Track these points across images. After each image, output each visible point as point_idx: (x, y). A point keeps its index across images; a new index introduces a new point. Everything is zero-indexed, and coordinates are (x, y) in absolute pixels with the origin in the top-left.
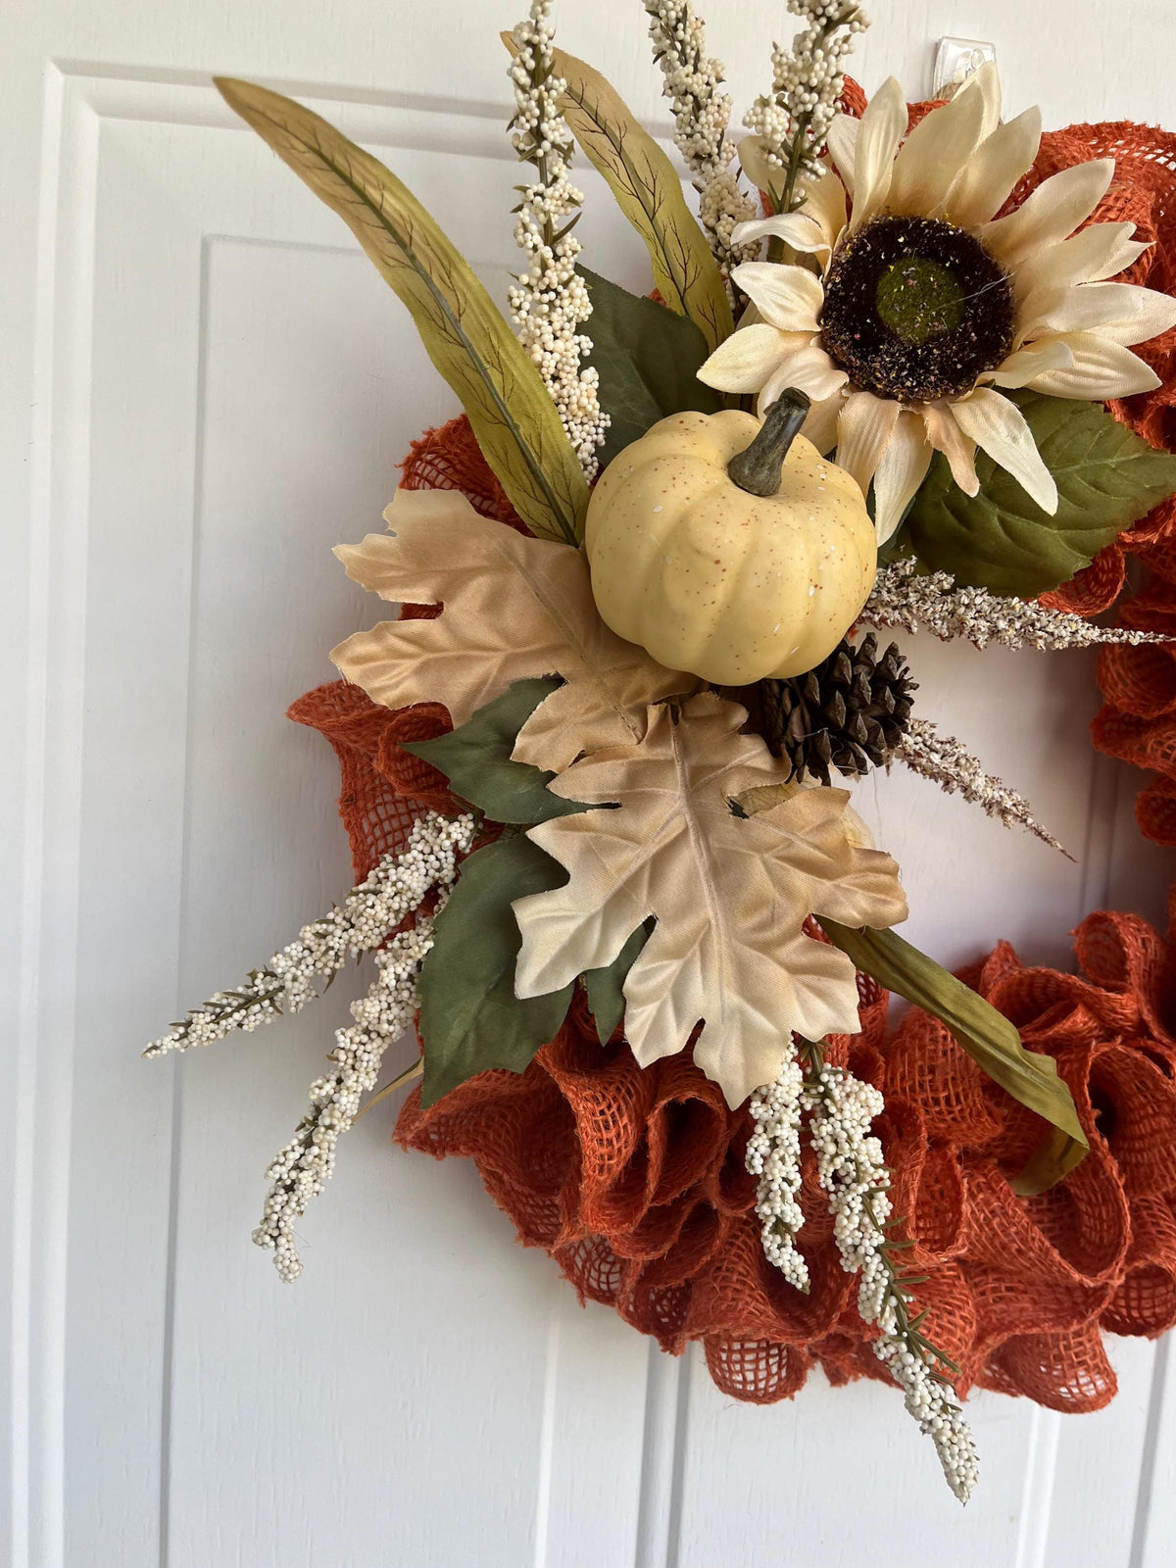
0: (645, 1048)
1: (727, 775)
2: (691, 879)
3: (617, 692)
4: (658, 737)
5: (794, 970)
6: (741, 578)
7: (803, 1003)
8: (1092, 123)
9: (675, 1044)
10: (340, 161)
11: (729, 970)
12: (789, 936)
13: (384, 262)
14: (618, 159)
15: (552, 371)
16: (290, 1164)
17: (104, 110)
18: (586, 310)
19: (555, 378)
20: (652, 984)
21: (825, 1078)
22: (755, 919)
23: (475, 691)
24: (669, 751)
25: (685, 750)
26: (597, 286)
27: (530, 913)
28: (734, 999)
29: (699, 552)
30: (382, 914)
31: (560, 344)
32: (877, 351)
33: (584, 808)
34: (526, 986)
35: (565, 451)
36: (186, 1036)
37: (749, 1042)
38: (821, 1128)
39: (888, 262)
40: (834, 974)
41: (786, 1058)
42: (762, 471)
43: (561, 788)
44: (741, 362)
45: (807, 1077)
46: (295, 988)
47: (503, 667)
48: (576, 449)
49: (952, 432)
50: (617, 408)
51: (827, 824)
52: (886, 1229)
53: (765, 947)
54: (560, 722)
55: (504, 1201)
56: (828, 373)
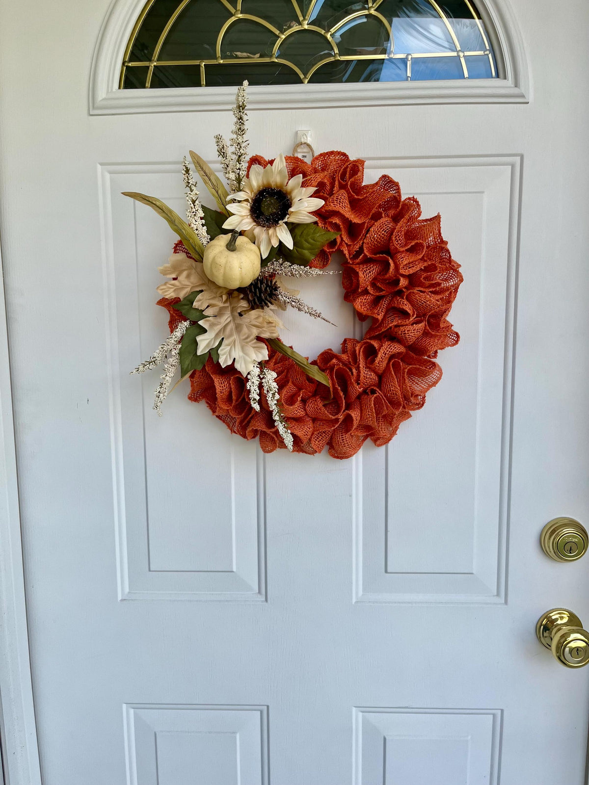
0: (223, 364)
1: (238, 308)
2: (231, 330)
4: (225, 302)
5: (254, 347)
6: (225, 268)
7: (256, 354)
8: (325, 152)
9: (230, 363)
10: (146, 198)
11: (240, 348)
12: (252, 340)
13: (159, 213)
14: (209, 181)
15: (196, 228)
16: (158, 392)
17: (110, 173)
18: (203, 215)
19: (197, 230)
20: (225, 351)
21: (264, 371)
22: (244, 337)
23: (185, 295)
24: (227, 304)
25: (231, 304)
26: (204, 208)
27: (199, 338)
28: (241, 354)
29: (217, 264)
30: (173, 341)
31: (197, 223)
32: (260, 218)
33: (209, 317)
34: (199, 353)
35: (201, 245)
36: (138, 370)
37: (246, 362)
38: (263, 381)
39: (263, 198)
40: (262, 348)
41: (255, 366)
42: (231, 247)
43: (205, 313)
44: (232, 223)
45: (262, 371)
46: (158, 359)
47: (191, 289)
48: (203, 244)
49: (275, 233)
50: (212, 234)
51: (259, 317)
52: (277, 401)
53: (247, 343)
54: (203, 299)
55: (210, 409)
56: (251, 223)
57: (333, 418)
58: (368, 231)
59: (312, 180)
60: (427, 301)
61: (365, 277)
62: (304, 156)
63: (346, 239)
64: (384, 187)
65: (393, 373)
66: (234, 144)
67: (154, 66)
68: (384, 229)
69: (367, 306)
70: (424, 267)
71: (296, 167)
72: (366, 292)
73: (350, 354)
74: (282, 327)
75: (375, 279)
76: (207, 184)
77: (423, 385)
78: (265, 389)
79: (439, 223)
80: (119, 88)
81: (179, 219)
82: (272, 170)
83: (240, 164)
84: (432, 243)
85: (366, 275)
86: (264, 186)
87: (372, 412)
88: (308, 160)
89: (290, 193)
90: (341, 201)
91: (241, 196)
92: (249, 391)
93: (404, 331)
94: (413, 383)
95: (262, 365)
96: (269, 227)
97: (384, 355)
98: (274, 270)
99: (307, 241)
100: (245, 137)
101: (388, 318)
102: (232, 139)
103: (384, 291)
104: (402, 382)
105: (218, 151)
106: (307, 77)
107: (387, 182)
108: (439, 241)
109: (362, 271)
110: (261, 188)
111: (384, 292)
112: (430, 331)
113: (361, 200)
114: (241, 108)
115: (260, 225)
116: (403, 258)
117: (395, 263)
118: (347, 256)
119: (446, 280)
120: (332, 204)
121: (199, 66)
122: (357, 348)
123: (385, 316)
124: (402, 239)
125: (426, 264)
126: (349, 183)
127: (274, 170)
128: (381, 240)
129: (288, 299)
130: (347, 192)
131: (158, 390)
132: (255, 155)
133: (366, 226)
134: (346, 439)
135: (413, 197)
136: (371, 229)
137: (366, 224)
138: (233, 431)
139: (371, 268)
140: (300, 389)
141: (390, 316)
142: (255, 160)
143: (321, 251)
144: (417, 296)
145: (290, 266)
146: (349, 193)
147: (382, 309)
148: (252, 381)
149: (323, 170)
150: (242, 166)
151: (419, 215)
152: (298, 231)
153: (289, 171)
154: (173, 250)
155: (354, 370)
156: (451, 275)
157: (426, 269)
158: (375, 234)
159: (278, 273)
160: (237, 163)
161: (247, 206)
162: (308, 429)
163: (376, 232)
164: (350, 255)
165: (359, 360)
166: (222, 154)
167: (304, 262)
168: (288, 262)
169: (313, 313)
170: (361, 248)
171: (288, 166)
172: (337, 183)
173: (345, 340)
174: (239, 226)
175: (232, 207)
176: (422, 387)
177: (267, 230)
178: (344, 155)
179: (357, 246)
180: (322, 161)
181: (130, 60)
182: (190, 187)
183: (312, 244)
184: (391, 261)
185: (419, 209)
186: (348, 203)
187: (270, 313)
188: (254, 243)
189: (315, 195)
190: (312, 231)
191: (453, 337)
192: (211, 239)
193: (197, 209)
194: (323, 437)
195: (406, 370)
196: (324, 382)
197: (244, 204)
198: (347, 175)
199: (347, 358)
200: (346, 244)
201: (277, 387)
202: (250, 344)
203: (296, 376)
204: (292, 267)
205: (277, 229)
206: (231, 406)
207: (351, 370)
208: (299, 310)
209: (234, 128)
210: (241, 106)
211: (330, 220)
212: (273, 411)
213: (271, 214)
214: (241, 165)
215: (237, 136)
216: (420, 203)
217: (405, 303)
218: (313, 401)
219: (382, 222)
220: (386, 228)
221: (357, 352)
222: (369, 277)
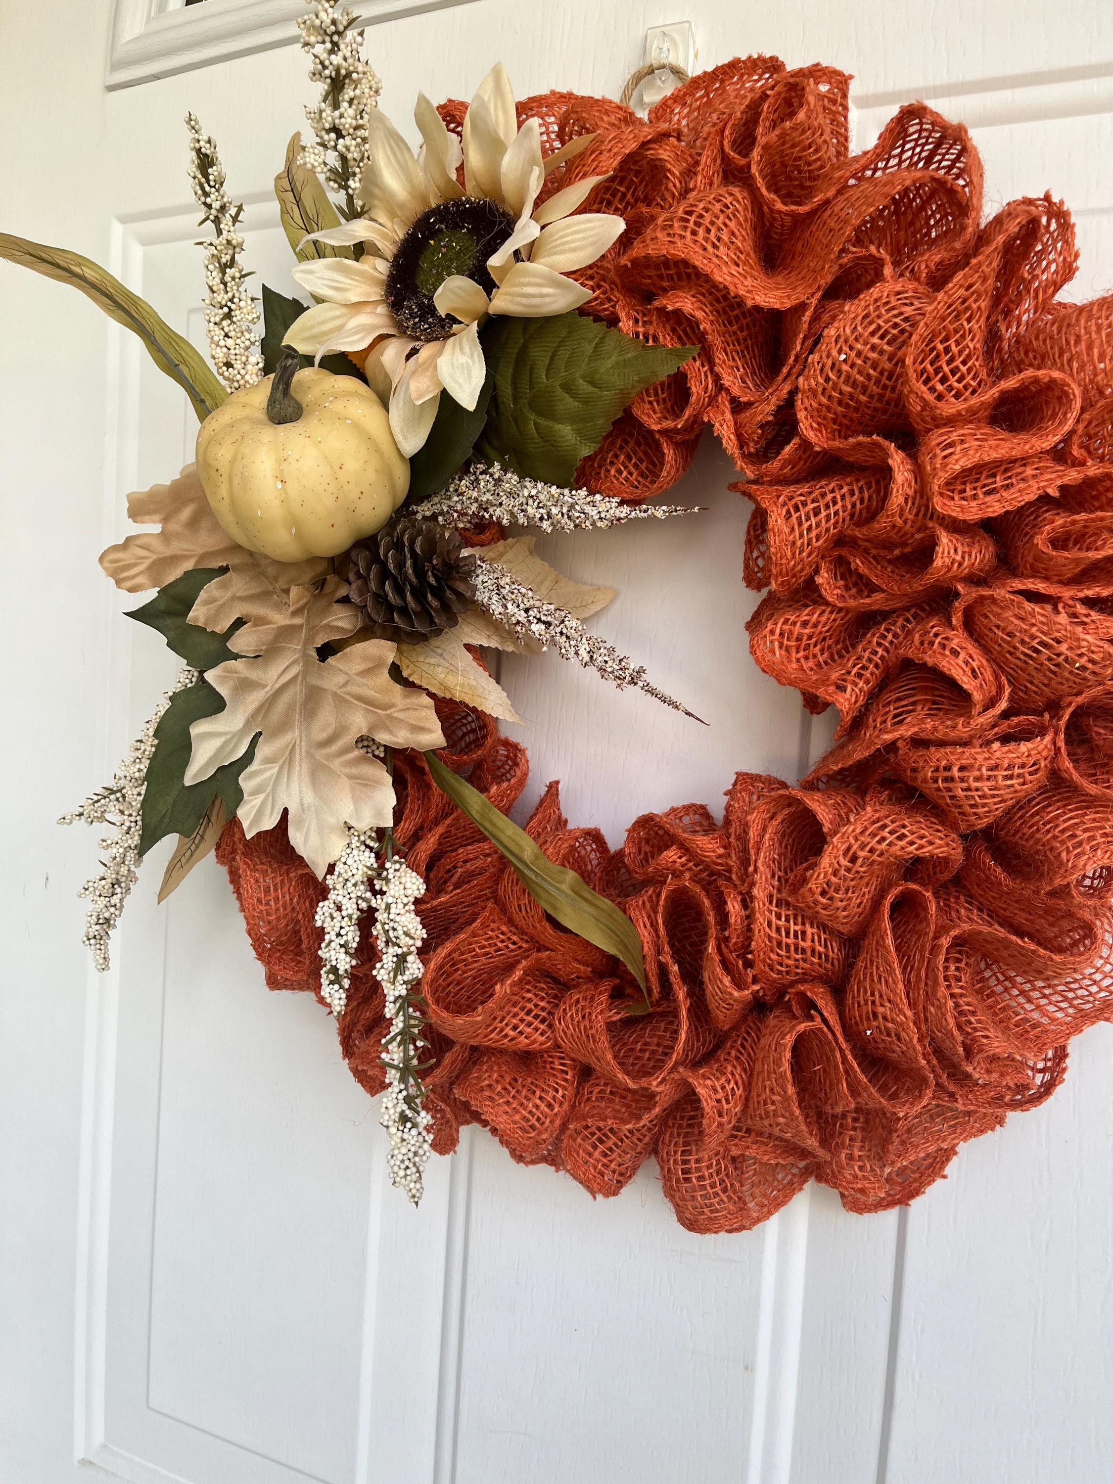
0: (251, 826)
1: (320, 631)
2: (291, 707)
3: (276, 578)
4: (296, 611)
5: (351, 777)
7: (355, 802)
9: (269, 823)
10: (43, 255)
11: (306, 775)
12: (345, 751)
14: (295, 207)
20: (260, 780)
21: (387, 865)
24: (301, 619)
25: (309, 619)
27: (197, 729)
28: (309, 796)
31: (230, 342)
33: (239, 657)
34: (190, 779)
37: (322, 827)
38: (379, 901)
39: (428, 240)
40: (380, 782)
41: (357, 844)
42: (282, 408)
43: (230, 643)
44: (315, 331)
45: (380, 865)
47: (197, 563)
49: (437, 356)
51: (377, 667)
52: (412, 985)
53: (328, 758)
54: (224, 597)
56: (374, 326)
57: (631, 1085)
58: (815, 340)
59: (601, 153)
61: (793, 530)
63: (735, 381)
65: (891, 946)
68: (879, 327)
70: (1062, 488)
72: (811, 593)
75: (840, 541)
76: (287, 217)
78: (381, 933)
85: (798, 525)
90: (706, 222)
92: (321, 932)
93: (948, 768)
95: (387, 845)
96: (427, 337)
97: (844, 862)
98: (478, 507)
99: (568, 387)
101: (885, 704)
103: (883, 591)
109: (785, 504)
111: (878, 596)
112: (1078, 777)
113: (802, 217)
115: (402, 334)
116: (950, 445)
117: (915, 467)
118: (729, 446)
120: (660, 234)
123: (873, 697)
125: (1073, 476)
126: (756, 156)
128: (868, 377)
129: (524, 610)
130: (746, 190)
133: (807, 319)
135: (1047, 198)
136: (825, 334)
137: (809, 313)
139: (824, 497)
141: (896, 699)
143: (618, 424)
144: (1008, 614)
145: (520, 486)
146: (754, 197)
147: (864, 668)
148: (341, 896)
155: (733, 907)
158: (841, 351)
162: (543, 1107)
163: (847, 341)
164: (741, 441)
165: (756, 870)
168: (513, 471)
169: (613, 666)
172: (706, 159)
173: (740, 781)
175: (311, 272)
176: (1044, 1014)
178: (774, 62)
179: (771, 402)
182: (217, 223)
183: (586, 401)
184: (897, 460)
185: (1066, 242)
193: (229, 295)
195: (945, 942)
197: (363, 264)
198: (760, 129)
199: (721, 851)
200: (734, 400)
201: (421, 933)
204: (525, 491)
211: (662, 302)
216: (1074, 222)
217: (954, 644)
218: (585, 999)
219: (875, 296)
220: (886, 322)
221: (753, 834)
222: (809, 529)
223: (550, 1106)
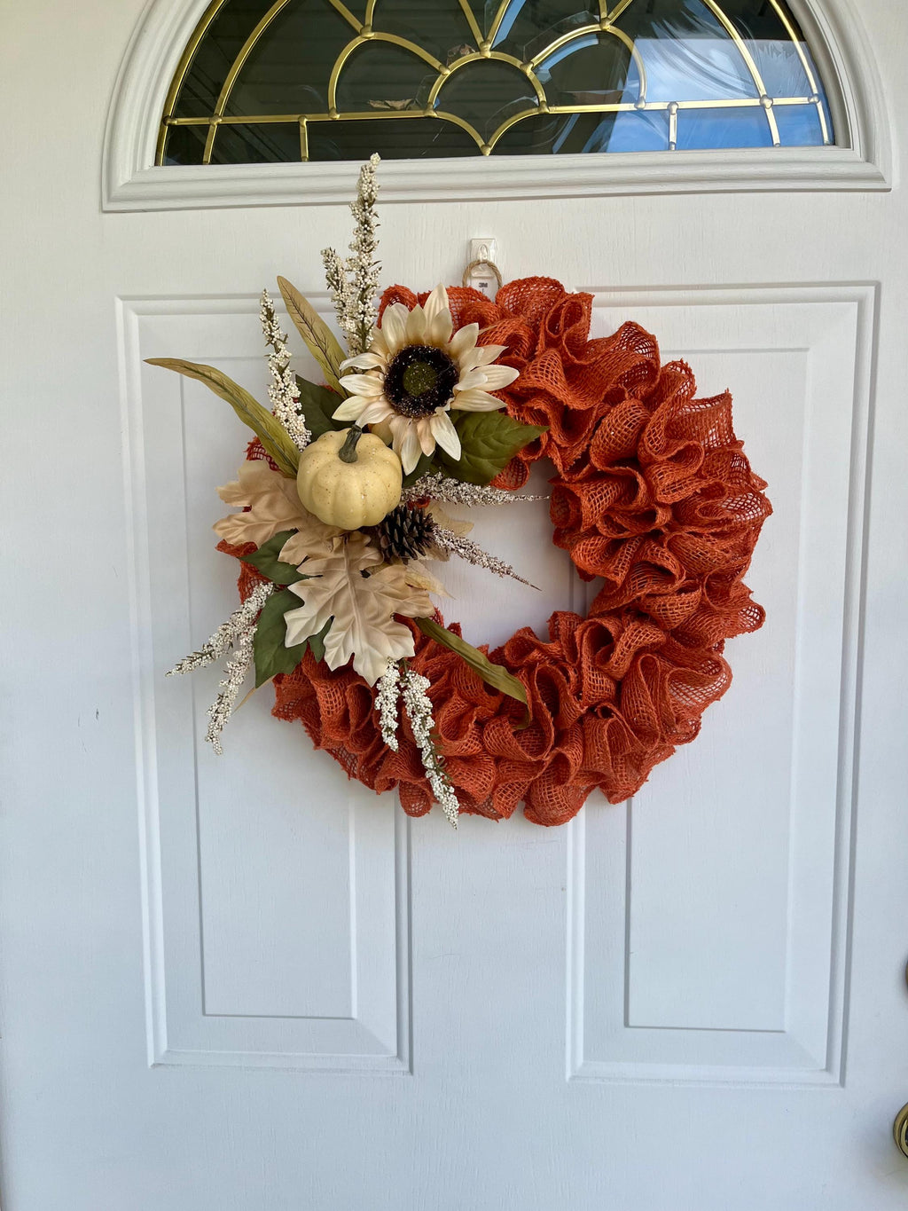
0: (333, 664)
1: (360, 562)
2: (348, 601)
3: (322, 534)
4: (338, 550)
5: (388, 634)
6: (335, 494)
7: (392, 646)
8: (521, 279)
9: (344, 661)
11: (363, 636)
12: (386, 621)
13: (217, 391)
15: (285, 418)
16: (214, 710)
17: (139, 313)
18: (298, 394)
19: (287, 421)
20: (334, 641)
21: (408, 675)
22: (372, 615)
23: (265, 537)
24: (341, 555)
25: (347, 555)
26: (300, 382)
27: (288, 617)
28: (365, 645)
29: (320, 486)
30: (242, 620)
31: (287, 409)
32: (401, 401)
33: (308, 577)
34: (289, 643)
35: (294, 447)
36: (181, 669)
37: (374, 661)
38: (406, 693)
39: (406, 365)
40: (406, 635)
41: (391, 667)
42: (348, 454)
43: (301, 570)
44: (350, 410)
45: (403, 676)
46: (217, 649)
47: (275, 527)
48: (298, 446)
49: (428, 431)
50: (315, 427)
51: (398, 579)
52: (431, 731)
53: (376, 626)
54: (296, 546)
55: (311, 736)
56: (384, 410)
57: (533, 760)
58: (598, 424)
59: (496, 333)
60: (707, 552)
61: (592, 506)
62: (483, 285)
63: (558, 437)
64: (628, 342)
65: (643, 679)
66: (355, 269)
67: (218, 125)
68: (628, 422)
69: (595, 555)
70: (701, 489)
71: (467, 308)
72: (594, 532)
73: (565, 642)
74: (441, 593)
75: (610, 509)
76: (306, 338)
77: (696, 698)
78: (409, 708)
79: (729, 410)
80: (156, 163)
81: (254, 402)
82: (423, 315)
83: (365, 303)
84: (716, 445)
85: (593, 503)
86: (408, 342)
87: (605, 752)
88: (490, 293)
89: (457, 355)
90: (550, 370)
91: (368, 360)
92: (380, 713)
93: (664, 605)
94: (678, 694)
95: (403, 665)
96: (418, 418)
97: (626, 648)
98: (426, 492)
99: (486, 442)
100: (375, 256)
101: (634, 579)
102: (350, 260)
103: (627, 530)
104: (659, 696)
105: (328, 278)
106: (490, 143)
107: (633, 334)
108: (729, 441)
109: (586, 494)
110: (404, 345)
111: (627, 533)
112: (711, 604)
113: (583, 367)
114: (366, 204)
115: (402, 414)
116: (661, 474)
117: (648, 483)
118: (560, 468)
119: (740, 511)
120: (532, 376)
121: (298, 125)
122: (577, 633)
123: (627, 576)
124: (662, 440)
125: (704, 484)
126: (564, 338)
127: (426, 313)
128: (623, 441)
129: (453, 542)
130: (560, 351)
131: (215, 708)
132: (393, 286)
133: (594, 415)
134: (556, 795)
135: (681, 361)
136: (603, 421)
137: (595, 412)
138: (351, 774)
139: (603, 491)
140: (473, 705)
141: (638, 577)
142: (394, 295)
143: (512, 460)
144: (687, 542)
145: (456, 485)
146: (563, 353)
147: (624, 564)
148: (385, 694)
149: (517, 311)
150: (369, 307)
151: (693, 393)
152: (470, 425)
153: (455, 313)
154: (247, 454)
155: (571, 673)
156: (749, 501)
157: (707, 493)
158: (611, 430)
159: (434, 497)
160: (360, 302)
161: (379, 379)
162: (487, 779)
163: (613, 426)
164: (564, 466)
165: (581, 655)
166: (335, 283)
167: (482, 479)
168: (452, 478)
169: (498, 567)
170: (585, 457)
171: (453, 305)
172: (542, 336)
173: (555, 615)
174: (361, 417)
176: (694, 701)
177: (414, 423)
178: (556, 284)
179: (578, 450)
180: (514, 294)
181: (175, 116)
182: (275, 344)
183: (496, 449)
184: (640, 479)
185: (691, 383)
186: (563, 374)
187: (420, 568)
188: (390, 446)
189: (503, 360)
190: (496, 424)
191: (752, 613)
192: (314, 438)
193: (286, 384)
194: (514, 790)
195: (668, 676)
196: (517, 697)
197: (373, 376)
198: (561, 322)
199: (559, 649)
200: (558, 446)
201: (431, 706)
202: (383, 627)
203: (466, 683)
204: (459, 488)
205: (433, 422)
206: (347, 735)
207: (565, 673)
208: (473, 562)
209: (354, 239)
210: (367, 201)
211: (529, 404)
212: (422, 749)
213: (421, 395)
214: (366, 306)
215: (360, 254)
216: (693, 373)
217: (666, 555)
218: (497, 726)
219: (624, 407)
220: (631, 419)
221: (577, 640)
222: (599, 506)
223: (490, 778)
